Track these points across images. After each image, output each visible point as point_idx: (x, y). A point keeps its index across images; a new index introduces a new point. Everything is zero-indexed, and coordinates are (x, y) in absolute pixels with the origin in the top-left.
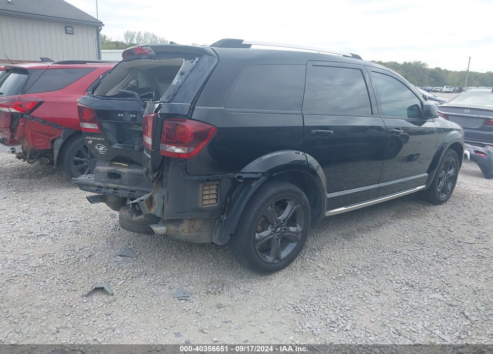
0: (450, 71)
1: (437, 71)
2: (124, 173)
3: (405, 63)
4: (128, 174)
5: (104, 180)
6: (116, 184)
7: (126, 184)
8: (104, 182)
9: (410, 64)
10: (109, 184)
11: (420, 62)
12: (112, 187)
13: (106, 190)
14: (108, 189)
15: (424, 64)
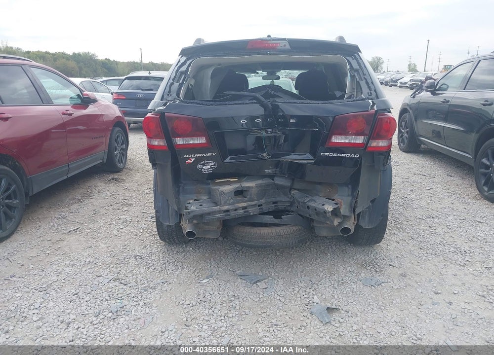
0: (119, 62)
1: (107, 61)
2: (252, 187)
3: (74, 54)
4: (256, 187)
5: (232, 201)
6: (246, 201)
7: (255, 198)
8: (232, 204)
9: (79, 54)
10: (238, 204)
11: (89, 53)
12: (241, 207)
13: (235, 212)
14: (236, 210)
15: (93, 55)
